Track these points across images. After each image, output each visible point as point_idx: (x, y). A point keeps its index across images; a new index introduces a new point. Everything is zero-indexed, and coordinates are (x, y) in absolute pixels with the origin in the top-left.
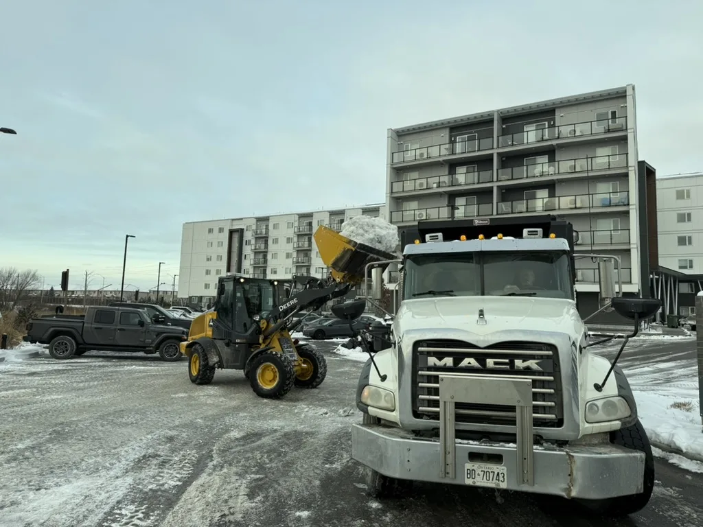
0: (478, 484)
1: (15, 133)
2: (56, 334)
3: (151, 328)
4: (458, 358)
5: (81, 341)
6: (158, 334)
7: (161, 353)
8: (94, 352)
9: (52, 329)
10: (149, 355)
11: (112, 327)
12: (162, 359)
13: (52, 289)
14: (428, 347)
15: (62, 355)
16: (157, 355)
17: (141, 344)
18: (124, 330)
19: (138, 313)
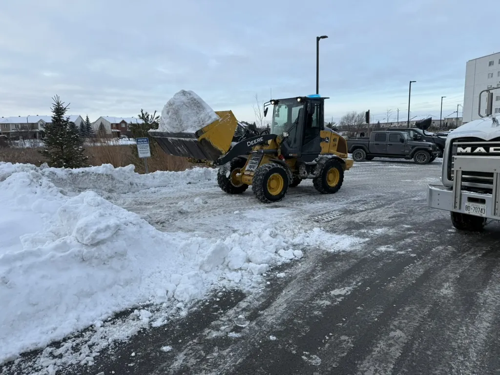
0: (471, 214)
1: (327, 37)
2: (355, 148)
3: (408, 144)
4: (474, 147)
5: (368, 152)
6: (413, 147)
7: (415, 159)
8: (378, 158)
9: (353, 145)
10: (408, 160)
11: (385, 143)
12: (416, 163)
13: (379, 123)
14: (459, 142)
15: (359, 159)
16: (412, 160)
17: (402, 153)
18: (391, 145)
19: (400, 134)
